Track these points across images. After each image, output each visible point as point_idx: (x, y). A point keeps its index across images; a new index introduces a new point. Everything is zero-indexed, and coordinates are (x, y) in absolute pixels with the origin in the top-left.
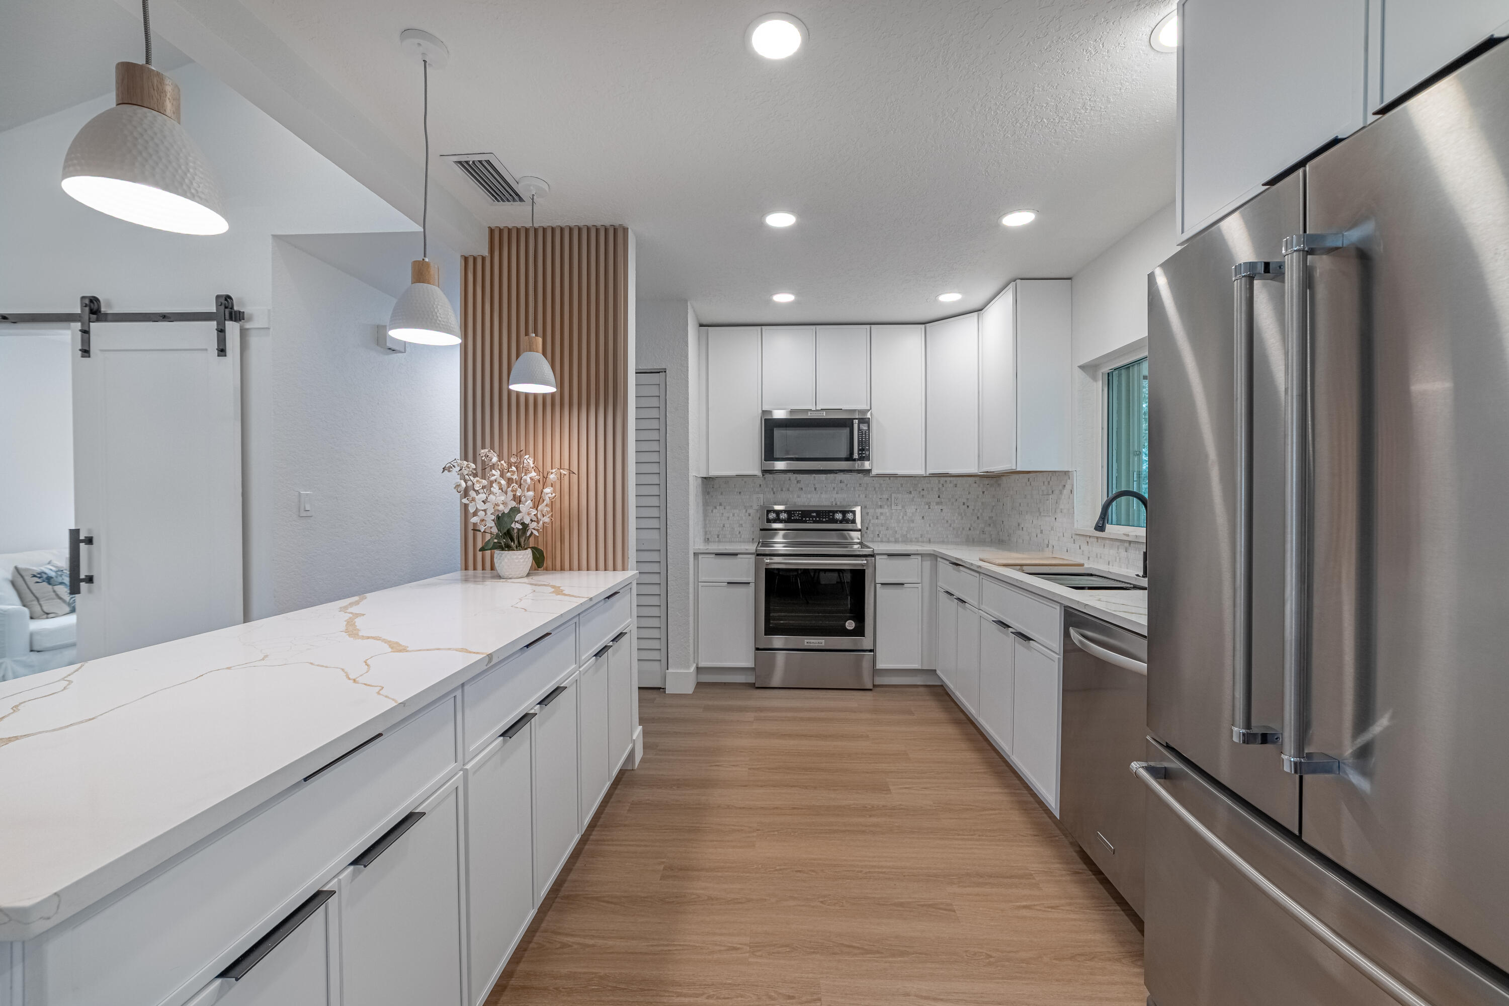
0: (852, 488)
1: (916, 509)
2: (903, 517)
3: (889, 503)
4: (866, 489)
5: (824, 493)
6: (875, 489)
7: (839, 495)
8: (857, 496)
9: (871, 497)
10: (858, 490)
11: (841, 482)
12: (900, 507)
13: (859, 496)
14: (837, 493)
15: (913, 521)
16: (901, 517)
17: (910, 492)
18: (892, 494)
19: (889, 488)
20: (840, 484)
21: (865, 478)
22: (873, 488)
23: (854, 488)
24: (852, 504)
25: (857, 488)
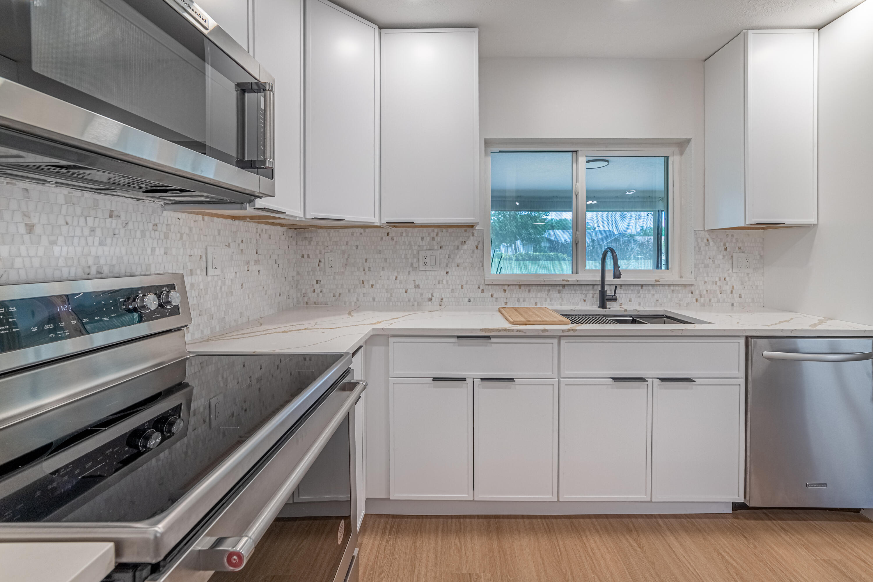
0: (139, 233)
1: (236, 273)
2: (221, 288)
3: (203, 265)
4: (166, 237)
5: (61, 239)
6: (181, 238)
7: (106, 249)
8: (149, 250)
9: (174, 253)
10: (151, 238)
11: (111, 216)
12: (218, 272)
13: (153, 250)
14: (102, 244)
15: (232, 293)
16: (218, 288)
17: (229, 246)
18: (209, 248)
19: (202, 236)
20: (108, 221)
21: (165, 213)
22: (178, 235)
23: (143, 232)
24: (139, 269)
25: (148, 234)
